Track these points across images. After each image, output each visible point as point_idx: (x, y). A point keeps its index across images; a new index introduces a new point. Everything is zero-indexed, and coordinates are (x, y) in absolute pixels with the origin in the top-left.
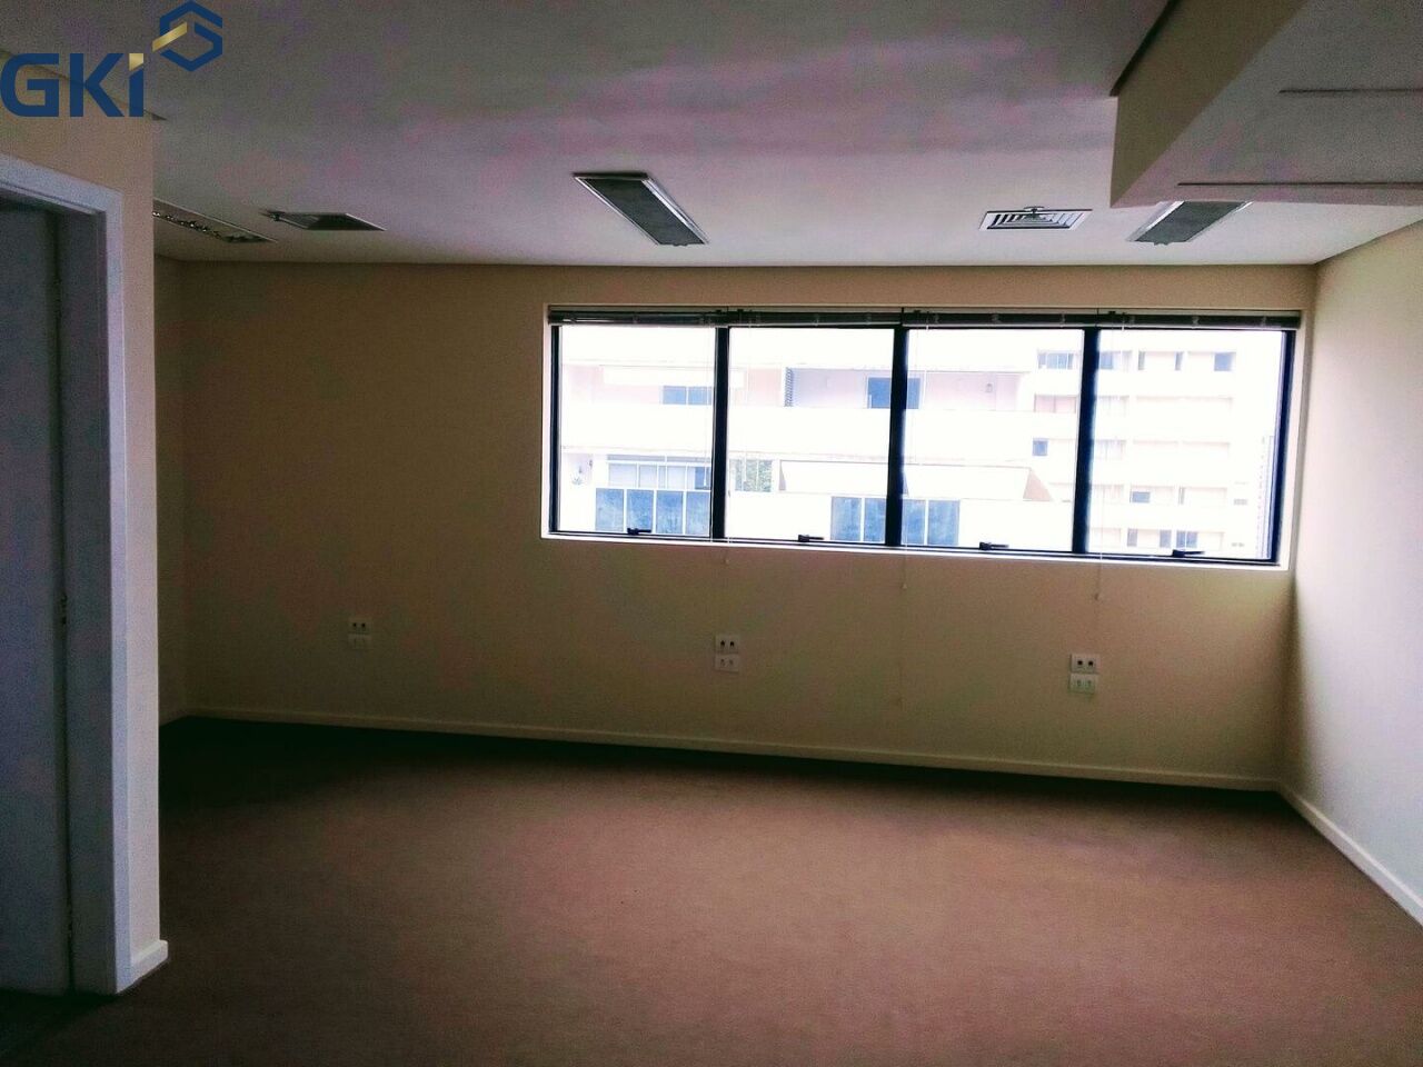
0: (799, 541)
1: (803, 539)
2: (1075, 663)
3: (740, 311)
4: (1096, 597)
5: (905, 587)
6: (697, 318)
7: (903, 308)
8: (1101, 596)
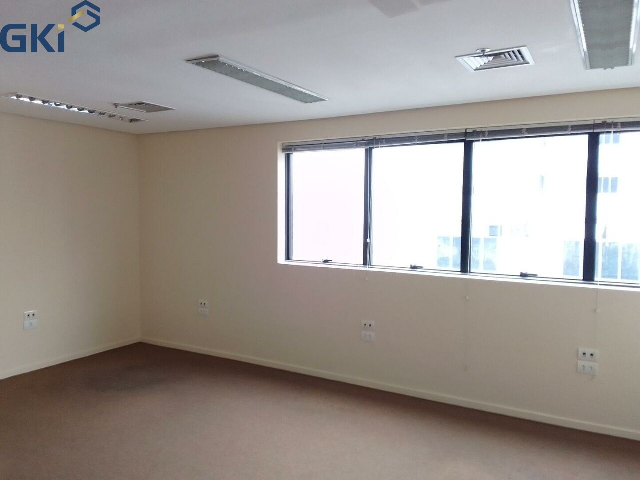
0: (411, 268)
1: (414, 268)
2: (581, 354)
3: (375, 139)
4: (595, 311)
5: (468, 298)
6: (352, 145)
7: (466, 130)
8: (598, 311)
